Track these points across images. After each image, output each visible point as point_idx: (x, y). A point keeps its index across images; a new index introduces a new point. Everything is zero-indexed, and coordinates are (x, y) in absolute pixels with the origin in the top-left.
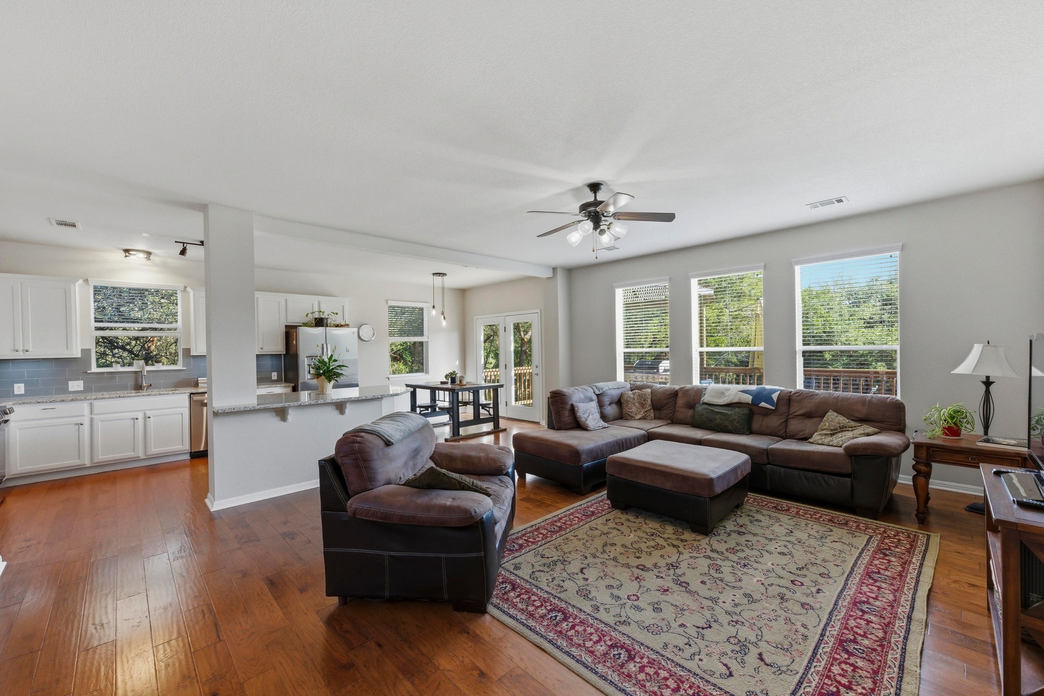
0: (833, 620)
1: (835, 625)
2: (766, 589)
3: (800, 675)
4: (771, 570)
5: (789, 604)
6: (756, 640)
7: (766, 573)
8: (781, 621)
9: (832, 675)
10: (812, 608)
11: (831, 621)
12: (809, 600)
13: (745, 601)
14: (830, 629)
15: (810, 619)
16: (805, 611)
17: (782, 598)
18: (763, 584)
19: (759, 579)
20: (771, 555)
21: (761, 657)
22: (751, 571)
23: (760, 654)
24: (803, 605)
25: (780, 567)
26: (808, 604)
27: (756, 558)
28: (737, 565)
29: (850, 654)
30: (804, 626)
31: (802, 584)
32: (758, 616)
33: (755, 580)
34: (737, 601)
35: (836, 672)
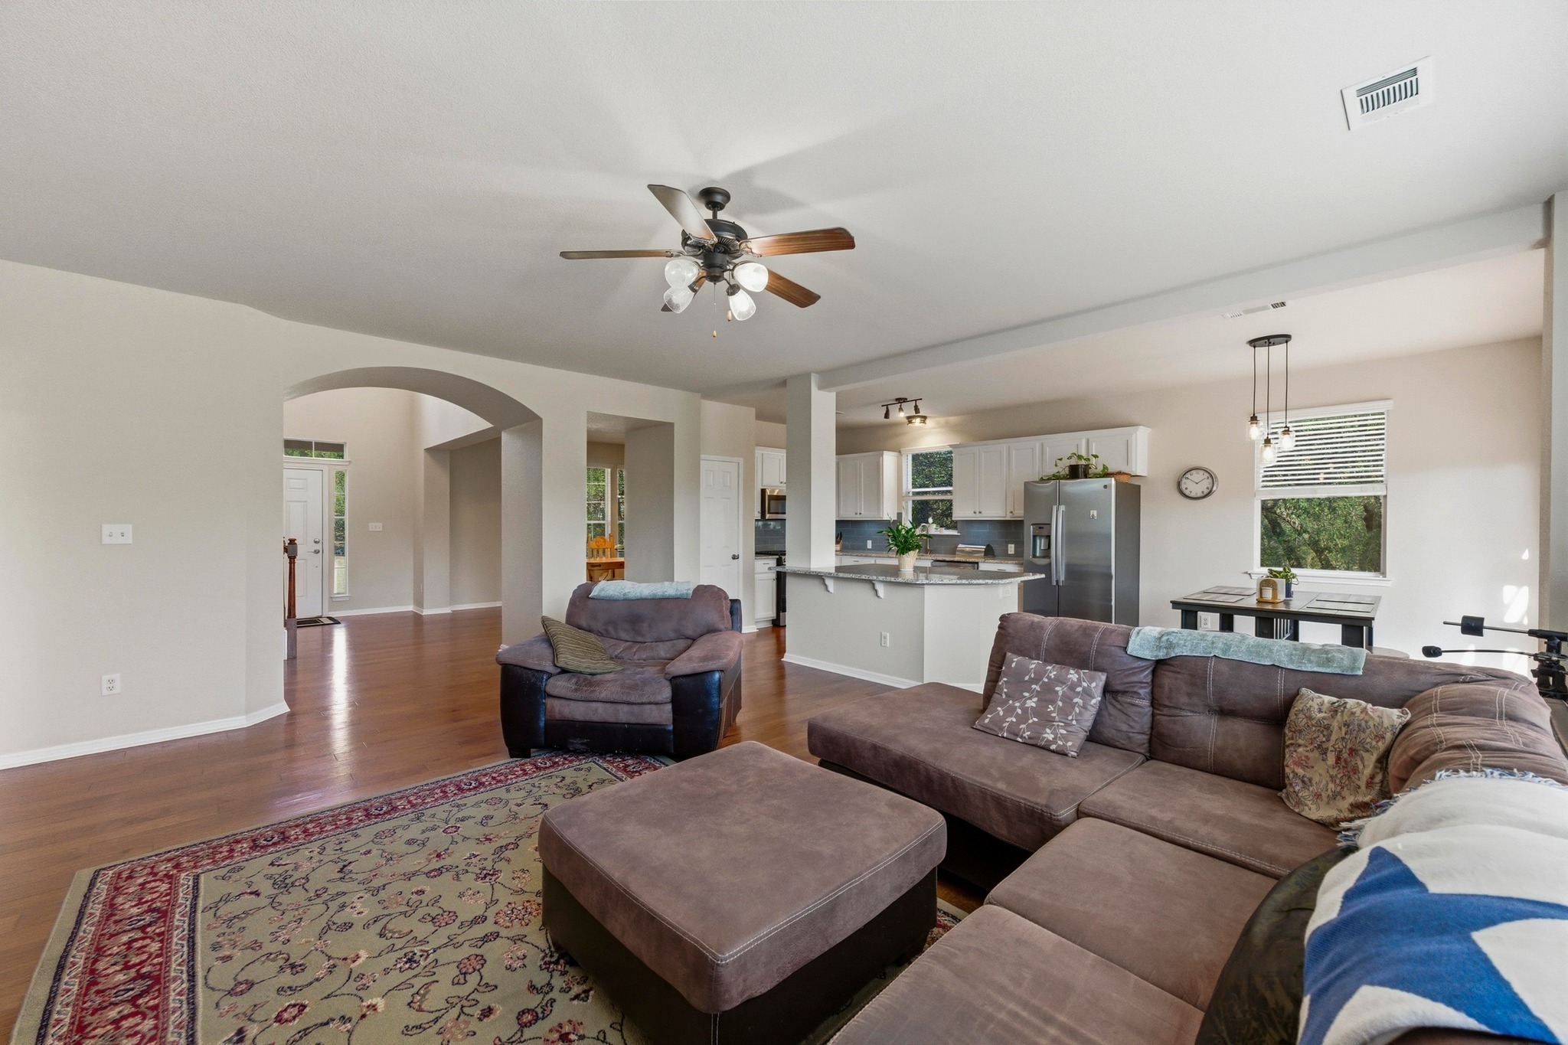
0: (185, 1002)
1: (178, 997)
2: (330, 958)
3: (199, 911)
4: (361, 993)
5: (272, 967)
6: (276, 900)
7: (364, 981)
8: (265, 939)
9: (157, 939)
10: (231, 993)
11: (187, 999)
12: (244, 1003)
13: (339, 919)
14: (184, 986)
15: (223, 974)
16: (240, 978)
17: (293, 966)
18: (345, 959)
19: (360, 961)
20: (402, 1027)
21: (257, 894)
22: (389, 960)
23: (258, 895)
24: (250, 984)
25: (355, 1018)
26: (242, 993)
27: (415, 990)
28: (422, 951)
29: (140, 976)
30: (227, 959)
31: (279, 1019)
32: (301, 919)
33: (364, 955)
34: (348, 910)
35: (153, 944)
